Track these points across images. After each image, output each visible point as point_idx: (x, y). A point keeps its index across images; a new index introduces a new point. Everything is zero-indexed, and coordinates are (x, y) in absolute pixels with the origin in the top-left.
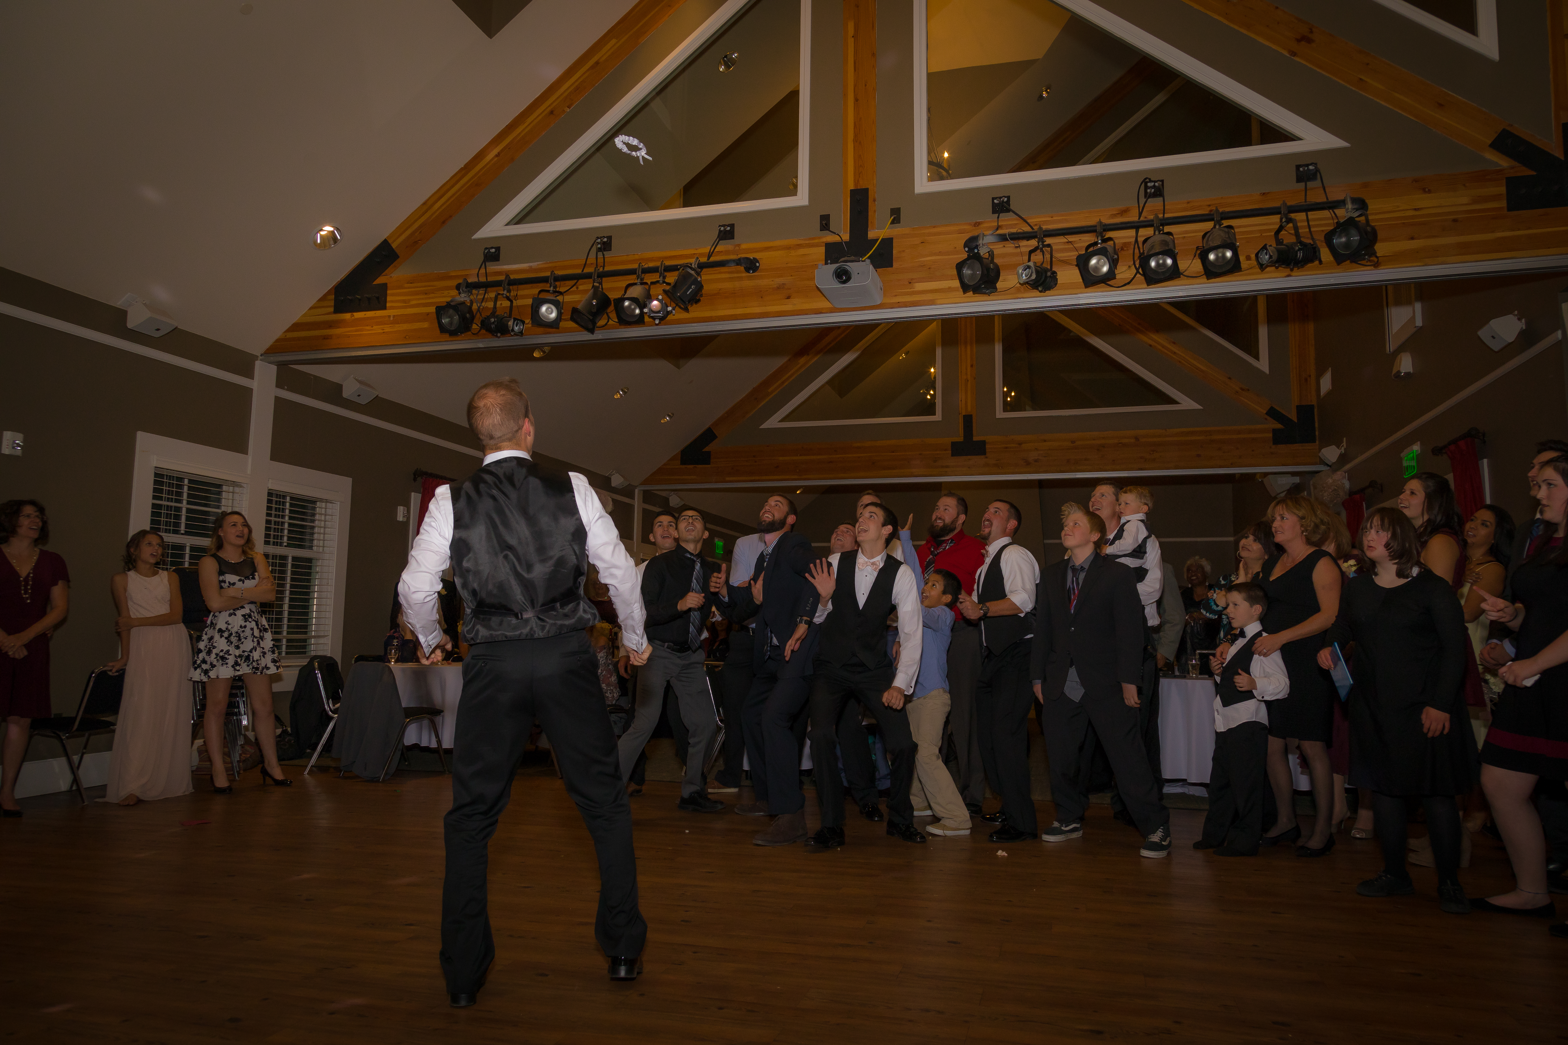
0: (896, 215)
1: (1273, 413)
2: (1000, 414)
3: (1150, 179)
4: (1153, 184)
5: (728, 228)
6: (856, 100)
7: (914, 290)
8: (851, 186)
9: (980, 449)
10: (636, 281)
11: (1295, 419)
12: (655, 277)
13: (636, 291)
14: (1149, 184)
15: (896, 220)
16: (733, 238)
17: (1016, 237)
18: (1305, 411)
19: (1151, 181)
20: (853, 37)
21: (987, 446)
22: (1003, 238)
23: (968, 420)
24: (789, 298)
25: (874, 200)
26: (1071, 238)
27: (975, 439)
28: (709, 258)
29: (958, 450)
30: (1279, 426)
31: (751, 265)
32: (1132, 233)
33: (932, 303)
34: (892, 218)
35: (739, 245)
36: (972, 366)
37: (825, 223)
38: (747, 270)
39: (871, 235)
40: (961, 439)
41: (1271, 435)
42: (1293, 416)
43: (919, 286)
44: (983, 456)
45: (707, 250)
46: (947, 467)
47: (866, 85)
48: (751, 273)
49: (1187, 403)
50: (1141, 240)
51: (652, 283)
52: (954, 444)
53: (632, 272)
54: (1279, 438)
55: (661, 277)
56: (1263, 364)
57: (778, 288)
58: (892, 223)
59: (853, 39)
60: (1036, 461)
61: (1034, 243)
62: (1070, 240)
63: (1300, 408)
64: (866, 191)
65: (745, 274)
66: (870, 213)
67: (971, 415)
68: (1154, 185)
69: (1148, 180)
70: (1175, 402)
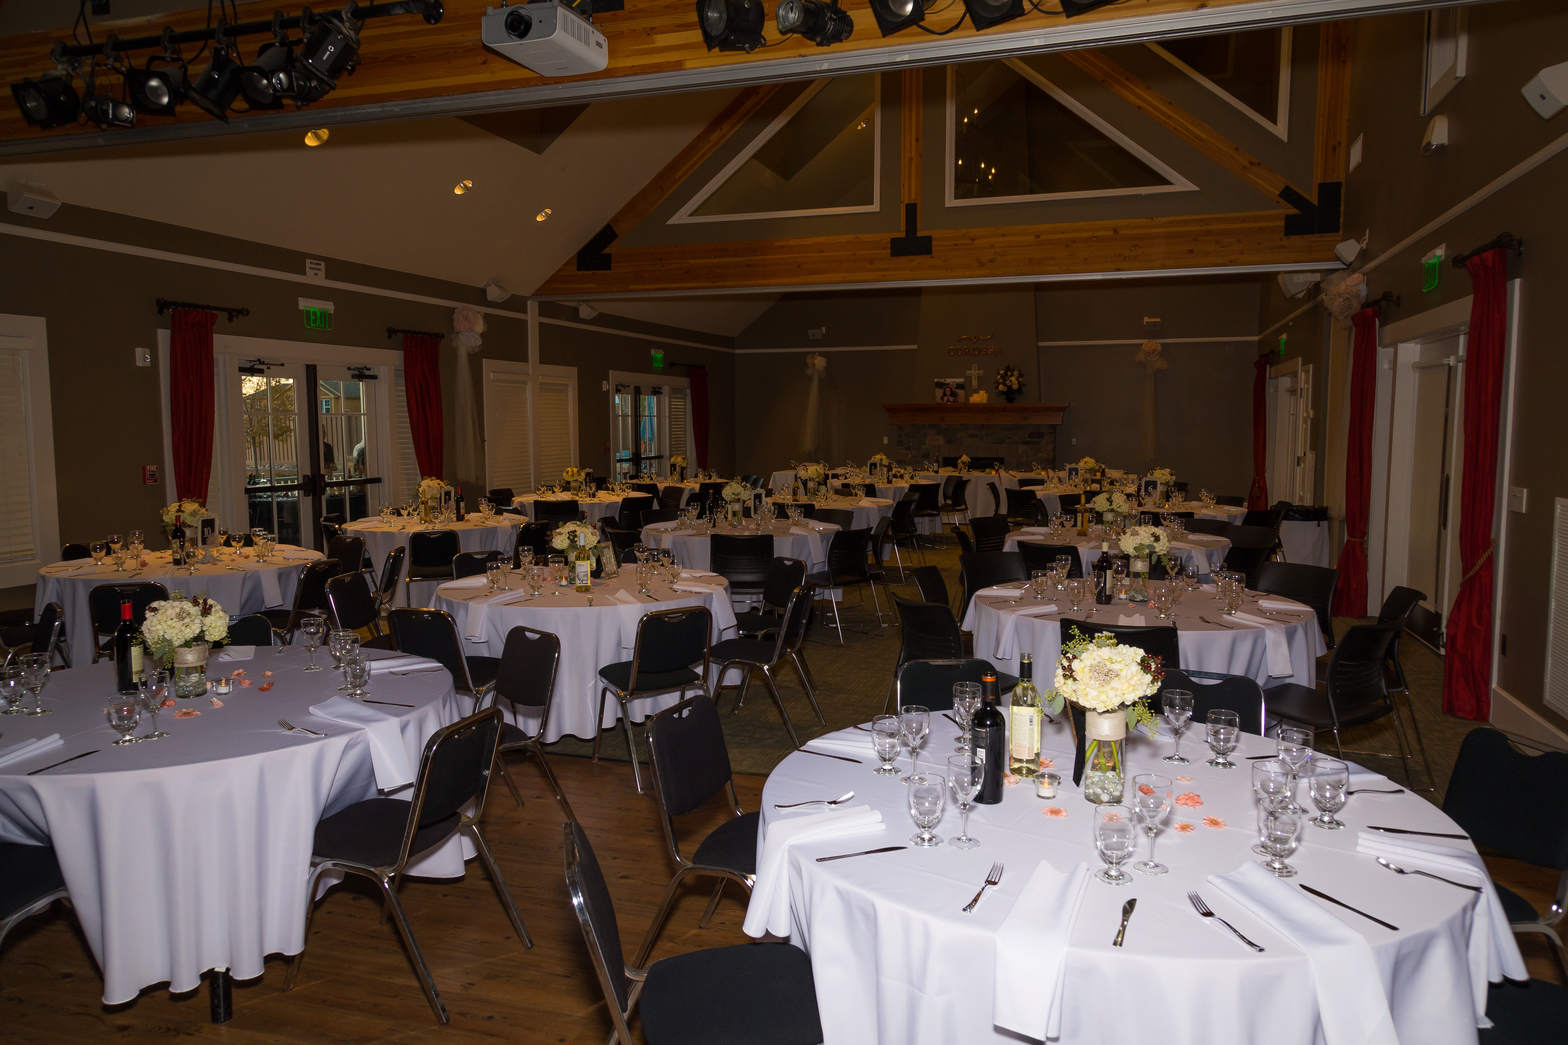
1: (1288, 195)
2: (951, 202)
7: (655, 45)
9: (924, 247)
10: (274, 40)
11: (1315, 202)
18: (1329, 191)
21: (934, 243)
23: (911, 210)
24: (485, 62)
27: (920, 234)
28: (372, 1)
29: (899, 248)
30: (1293, 211)
31: (431, 12)
36: (917, 140)
38: (426, 19)
40: (902, 235)
41: (1282, 223)
42: (1314, 199)
44: (929, 256)
46: (886, 269)
48: (434, 25)
49: (1181, 184)
52: (893, 241)
53: (267, 27)
54: (1292, 228)
55: (306, 33)
56: (1281, 129)
60: (991, 261)
63: (1323, 187)
67: (915, 204)
70: (1166, 182)
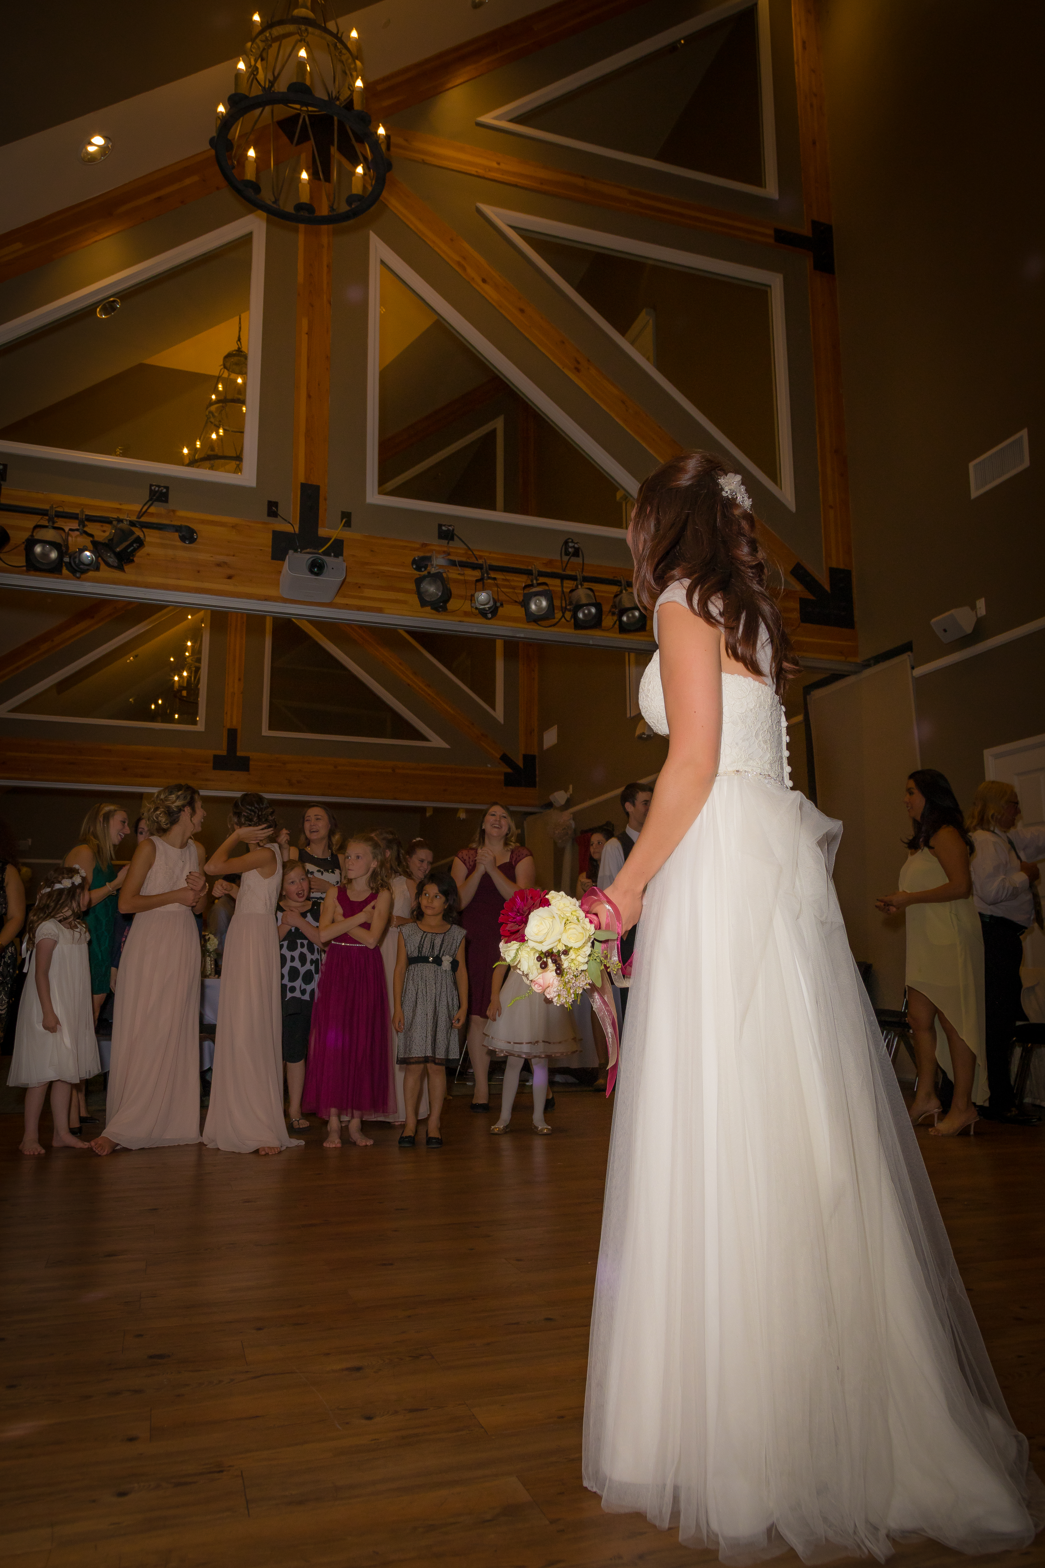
0: (347, 518)
1: (505, 759)
2: (266, 732)
3: (572, 540)
4: (573, 544)
5: (165, 490)
6: (309, 396)
7: (362, 595)
8: (302, 479)
9: (243, 765)
10: (46, 523)
11: (521, 766)
12: (75, 525)
13: (50, 535)
14: (571, 544)
15: (348, 524)
16: (166, 501)
17: (463, 565)
18: (529, 759)
19: (572, 542)
20: (307, 334)
21: (251, 763)
22: (453, 563)
23: (232, 734)
24: (230, 577)
25: (325, 499)
26: (510, 577)
27: (239, 754)
28: (139, 517)
29: (220, 763)
30: (509, 770)
31: (188, 535)
32: (558, 582)
33: (380, 610)
34: (344, 521)
35: (174, 511)
36: (240, 680)
37: (273, 509)
38: (183, 539)
39: (323, 532)
40: (224, 753)
41: (503, 777)
42: (520, 764)
43: (368, 593)
44: (247, 773)
45: (137, 508)
46: (207, 780)
47: (319, 385)
48: (187, 545)
49: (436, 742)
50: (567, 590)
51: (71, 530)
52: (216, 757)
53: (43, 513)
54: (510, 781)
55: (81, 526)
56: (499, 714)
57: (219, 565)
58: (344, 526)
59: (306, 336)
61: (477, 574)
62: (508, 578)
63: (525, 757)
64: (317, 488)
65: (180, 543)
66: (321, 511)
67: (236, 730)
68: (574, 546)
69: (570, 540)
70: (425, 739)
